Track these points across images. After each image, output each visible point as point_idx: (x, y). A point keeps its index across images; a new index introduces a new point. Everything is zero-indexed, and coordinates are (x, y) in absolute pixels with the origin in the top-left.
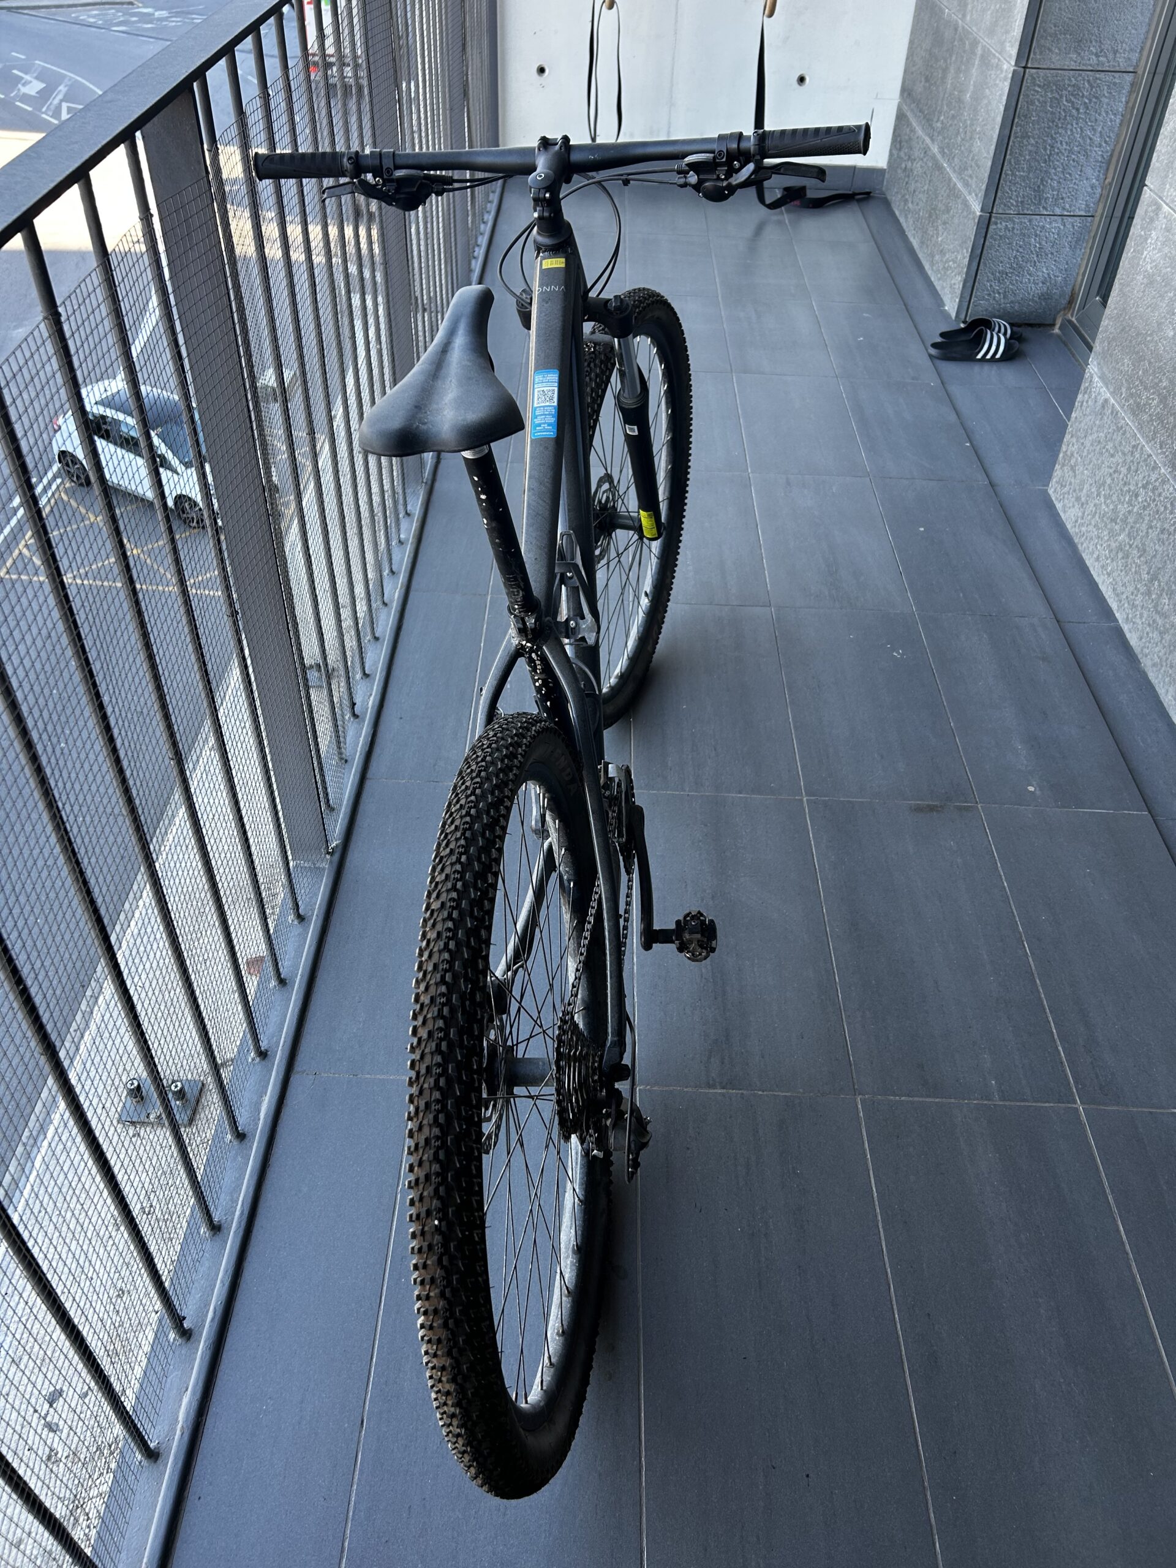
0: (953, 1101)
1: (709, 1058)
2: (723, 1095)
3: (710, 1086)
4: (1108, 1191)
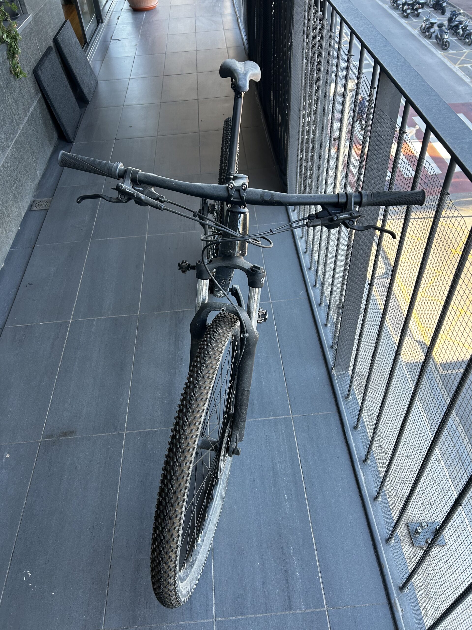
0: (110, 317)
1: (182, 318)
2: (179, 309)
3: (183, 311)
4: (76, 301)
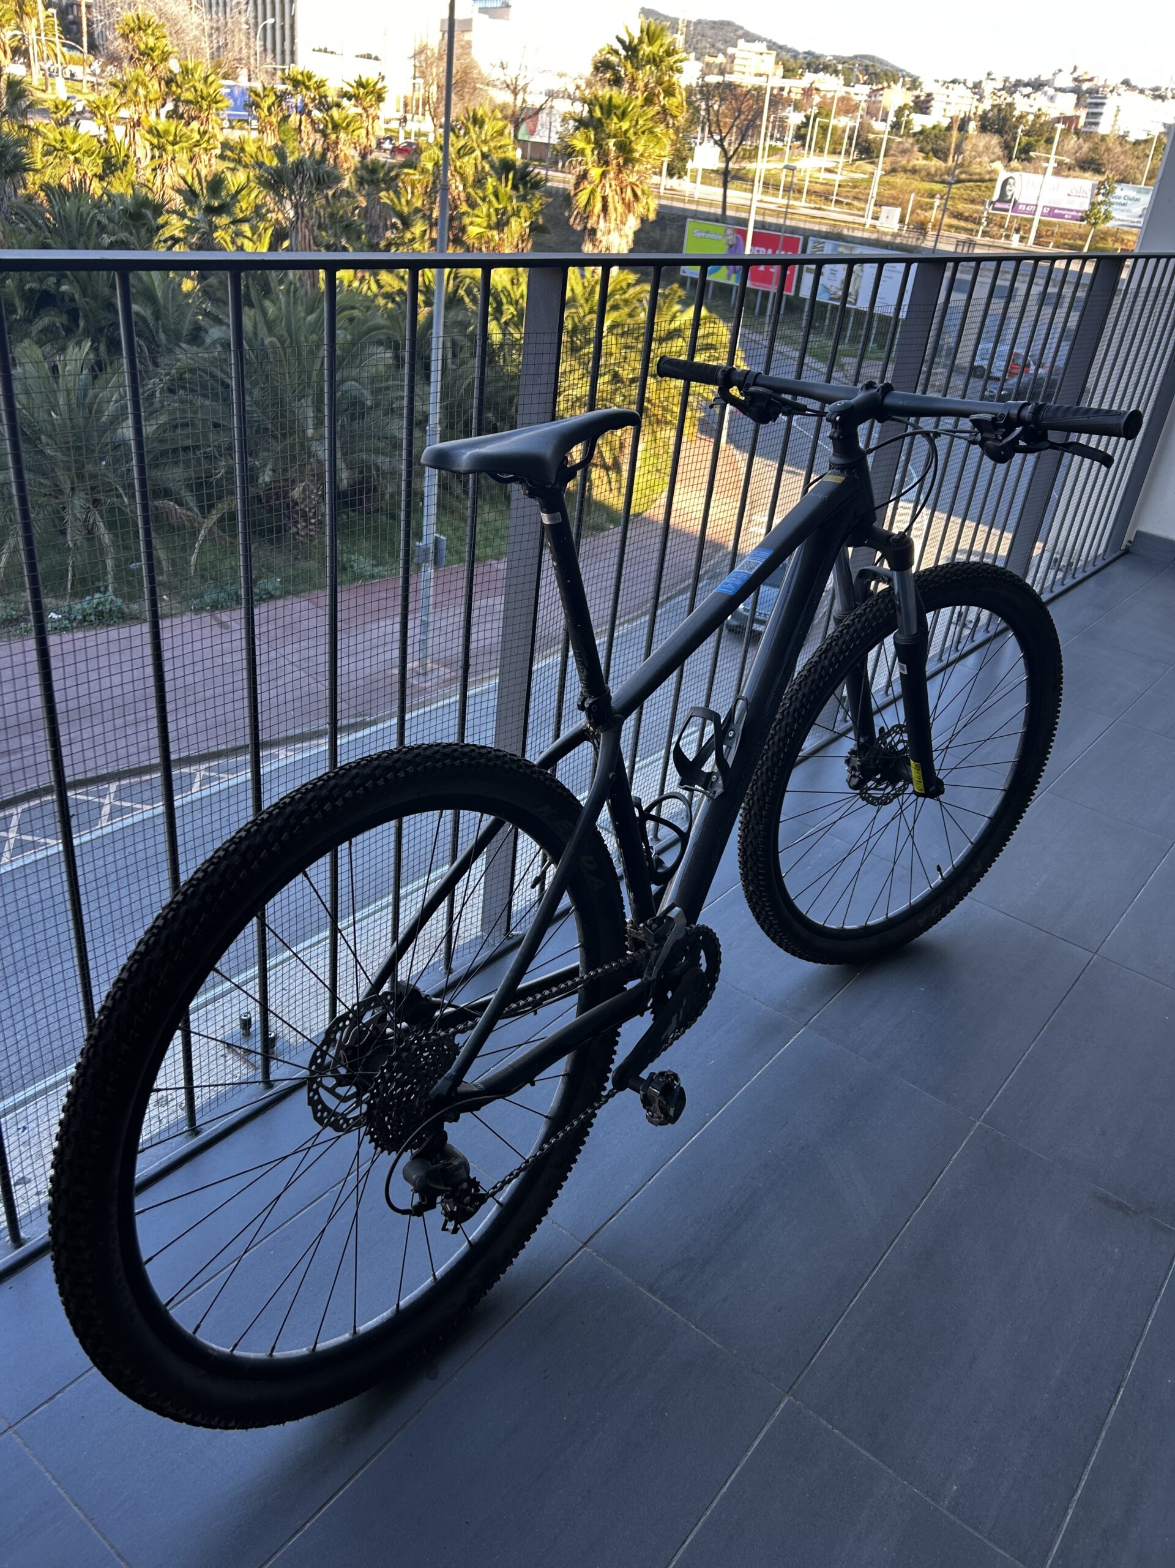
0: (891, 1471)
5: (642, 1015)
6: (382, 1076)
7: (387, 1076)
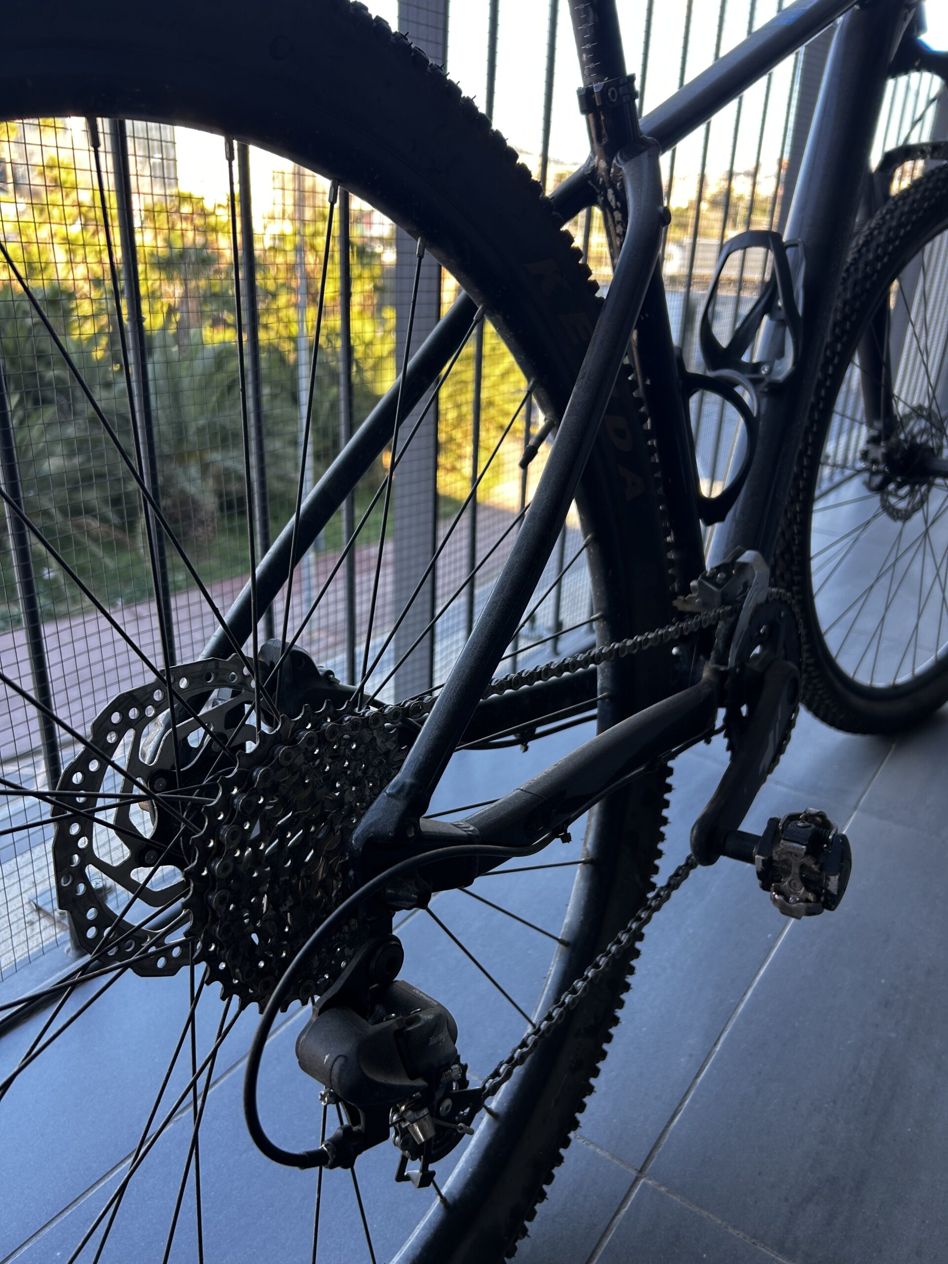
5: (708, 742)
6: (227, 803)
7: (239, 802)
